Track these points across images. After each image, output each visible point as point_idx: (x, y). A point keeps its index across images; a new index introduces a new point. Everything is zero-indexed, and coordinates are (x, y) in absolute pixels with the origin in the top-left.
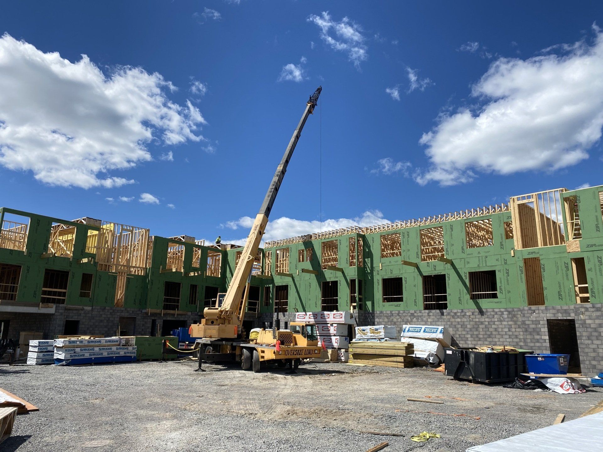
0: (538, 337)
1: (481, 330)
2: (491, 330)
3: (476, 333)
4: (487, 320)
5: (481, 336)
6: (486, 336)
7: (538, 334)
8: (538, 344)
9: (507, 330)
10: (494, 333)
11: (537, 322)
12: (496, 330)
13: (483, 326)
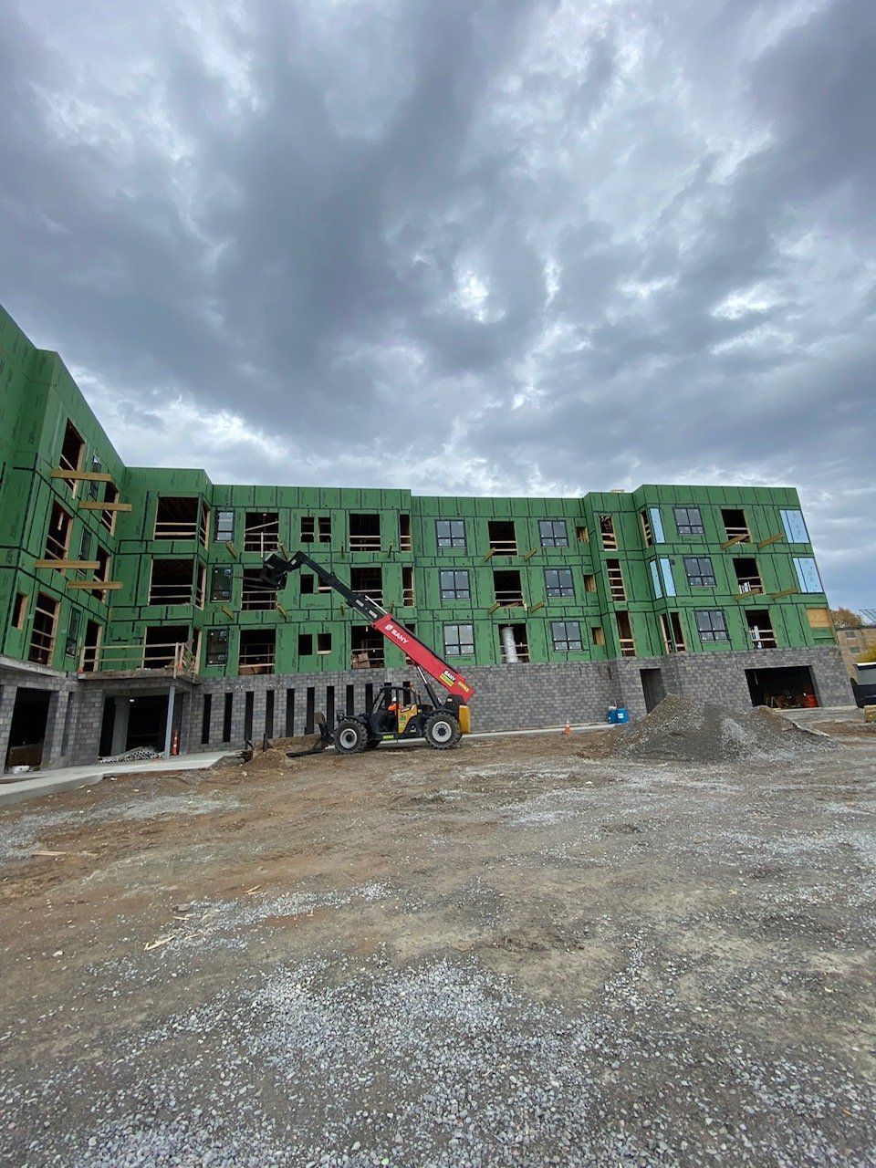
0: (633, 686)
1: (568, 684)
2: (578, 683)
3: (564, 687)
4: (573, 673)
5: (569, 691)
6: (574, 690)
7: (633, 684)
8: (634, 694)
9: (593, 682)
10: (581, 686)
11: (631, 672)
12: (583, 683)
13: (570, 679)
